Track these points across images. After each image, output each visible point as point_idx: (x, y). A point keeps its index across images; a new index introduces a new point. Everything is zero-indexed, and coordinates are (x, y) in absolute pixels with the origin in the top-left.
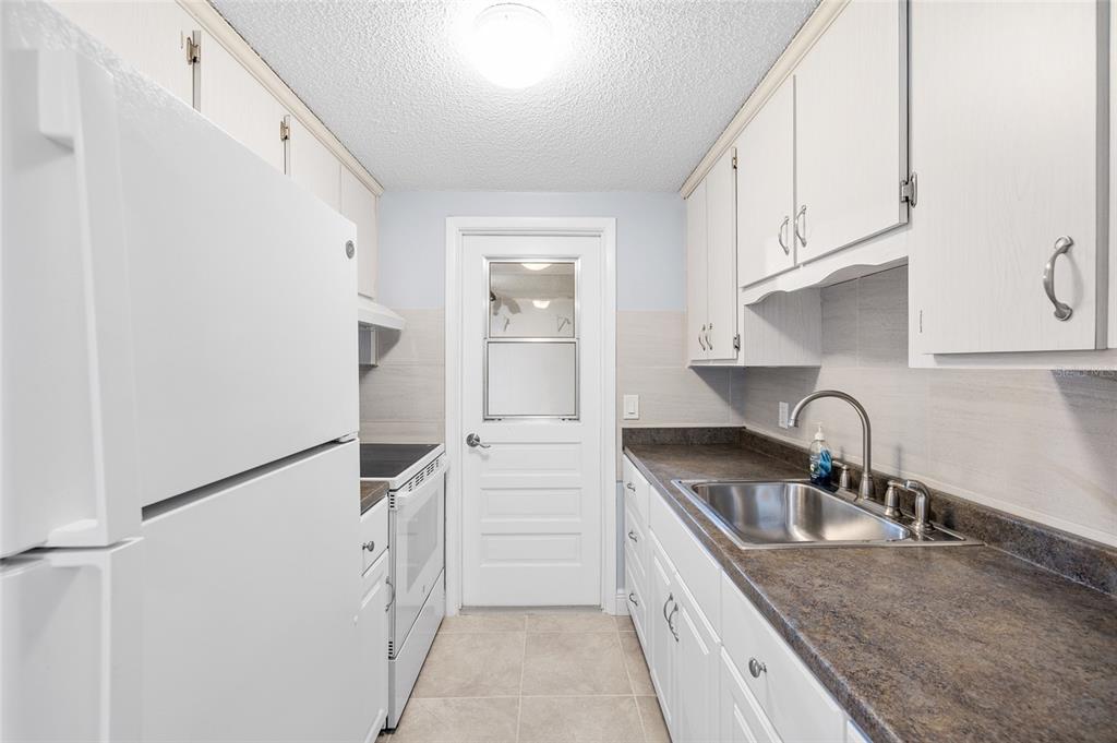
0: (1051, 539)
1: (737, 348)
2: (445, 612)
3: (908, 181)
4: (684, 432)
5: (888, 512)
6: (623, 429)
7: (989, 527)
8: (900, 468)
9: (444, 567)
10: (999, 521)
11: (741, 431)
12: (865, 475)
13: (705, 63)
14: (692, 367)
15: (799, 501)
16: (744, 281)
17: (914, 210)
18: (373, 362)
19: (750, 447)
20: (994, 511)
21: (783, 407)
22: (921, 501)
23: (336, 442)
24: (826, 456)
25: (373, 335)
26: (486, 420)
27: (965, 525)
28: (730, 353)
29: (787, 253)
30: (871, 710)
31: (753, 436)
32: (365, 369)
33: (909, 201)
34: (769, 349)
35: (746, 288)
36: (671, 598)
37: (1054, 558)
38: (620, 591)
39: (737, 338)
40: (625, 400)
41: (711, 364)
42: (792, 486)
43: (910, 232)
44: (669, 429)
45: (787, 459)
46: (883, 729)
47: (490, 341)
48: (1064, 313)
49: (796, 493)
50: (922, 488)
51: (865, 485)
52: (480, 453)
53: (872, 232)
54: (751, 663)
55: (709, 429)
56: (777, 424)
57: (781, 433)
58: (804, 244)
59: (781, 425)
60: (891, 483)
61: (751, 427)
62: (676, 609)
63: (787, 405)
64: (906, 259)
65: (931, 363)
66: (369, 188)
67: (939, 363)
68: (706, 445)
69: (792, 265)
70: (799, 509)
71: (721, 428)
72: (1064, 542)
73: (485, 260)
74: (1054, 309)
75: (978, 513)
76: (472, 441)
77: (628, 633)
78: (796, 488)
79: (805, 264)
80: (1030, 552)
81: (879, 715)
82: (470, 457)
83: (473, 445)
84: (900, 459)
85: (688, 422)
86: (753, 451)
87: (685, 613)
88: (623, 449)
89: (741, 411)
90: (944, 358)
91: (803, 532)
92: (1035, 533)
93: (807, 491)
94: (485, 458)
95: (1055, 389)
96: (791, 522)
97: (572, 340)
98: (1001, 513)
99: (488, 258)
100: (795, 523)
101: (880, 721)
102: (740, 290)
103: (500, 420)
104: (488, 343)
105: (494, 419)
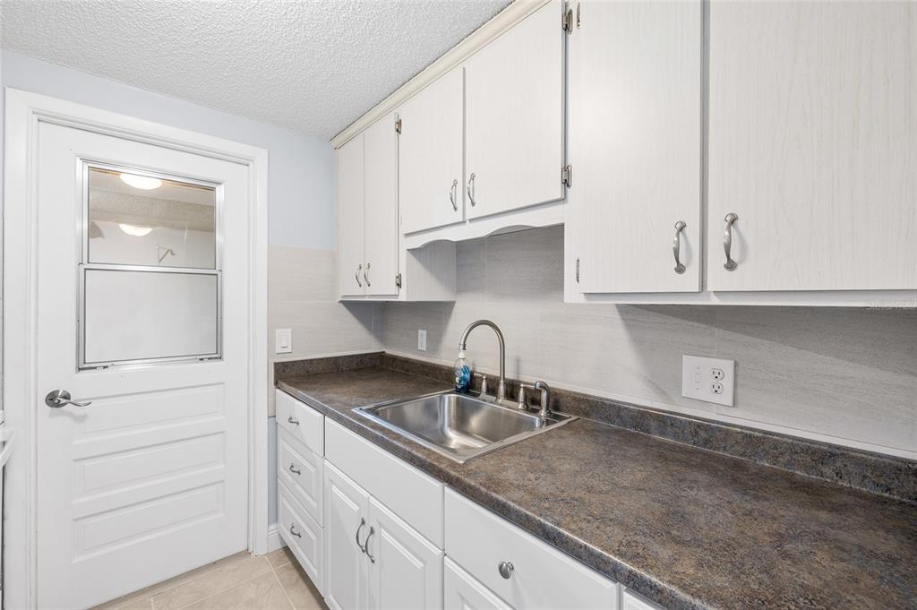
0: (620, 408)
1: (399, 285)
3: (566, 169)
4: (335, 361)
5: (520, 406)
6: (276, 364)
7: (583, 406)
8: (518, 373)
10: (588, 401)
11: (381, 355)
12: (502, 381)
13: (396, 25)
14: (342, 302)
15: (452, 409)
16: (405, 229)
17: (569, 190)
19: (391, 368)
20: (584, 395)
21: (422, 334)
22: (544, 395)
24: (465, 369)
26: (80, 369)
27: (567, 407)
28: (393, 290)
29: (455, 209)
30: (654, 579)
31: (394, 359)
33: (566, 183)
34: (421, 287)
35: (407, 235)
36: (363, 523)
37: (621, 419)
38: (273, 527)
39: (399, 277)
40: (277, 334)
41: (367, 299)
42: (446, 396)
43: (566, 205)
44: (321, 359)
45: (427, 375)
46: (671, 591)
47: (88, 267)
48: (680, 269)
49: (450, 402)
50: (544, 387)
51: (502, 389)
52: (70, 414)
53: (537, 202)
54: (501, 567)
55: (356, 356)
56: (416, 348)
57: (421, 355)
58: (473, 204)
59: (420, 348)
60: (522, 385)
61: (389, 351)
62: (372, 532)
63: (425, 332)
64: (563, 225)
65: (582, 300)
67: (588, 299)
68: (355, 370)
69: (461, 220)
70: (452, 414)
71: (366, 354)
72: (626, 409)
73: (79, 163)
74: (676, 265)
75: (576, 398)
76: (59, 398)
77: (285, 567)
78: (449, 398)
79: (471, 220)
80: (608, 419)
81: (660, 580)
83: (58, 405)
84: (518, 367)
85: (338, 351)
86: (393, 372)
87: (384, 534)
88: (276, 383)
89: (382, 339)
90: (593, 297)
91: (454, 432)
92: (610, 406)
93: (458, 398)
95: (617, 316)
96: (446, 425)
97: (214, 272)
98: (590, 396)
99: (84, 160)
100: (450, 426)
101: (666, 585)
102: (402, 237)
103: (107, 367)
104: (86, 269)
105: (95, 368)
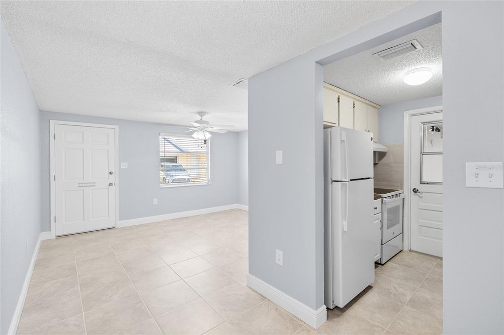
2: (403, 248)
9: (402, 233)
18: (377, 162)
23: (369, 178)
25: (377, 153)
26: (421, 183)
32: (375, 164)
52: (418, 196)
66: (376, 108)
76: (415, 191)
82: (414, 196)
94: (420, 197)
99: (422, 123)
103: (428, 184)
105: (425, 183)
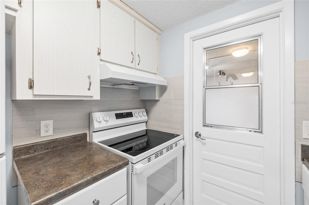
9: (183, 190)
18: (157, 98)
25: (157, 88)
26: (204, 126)
47: (206, 88)
52: (201, 141)
76: (198, 135)
82: (197, 142)
94: (204, 144)
103: (212, 126)
104: (206, 89)
105: (208, 126)
